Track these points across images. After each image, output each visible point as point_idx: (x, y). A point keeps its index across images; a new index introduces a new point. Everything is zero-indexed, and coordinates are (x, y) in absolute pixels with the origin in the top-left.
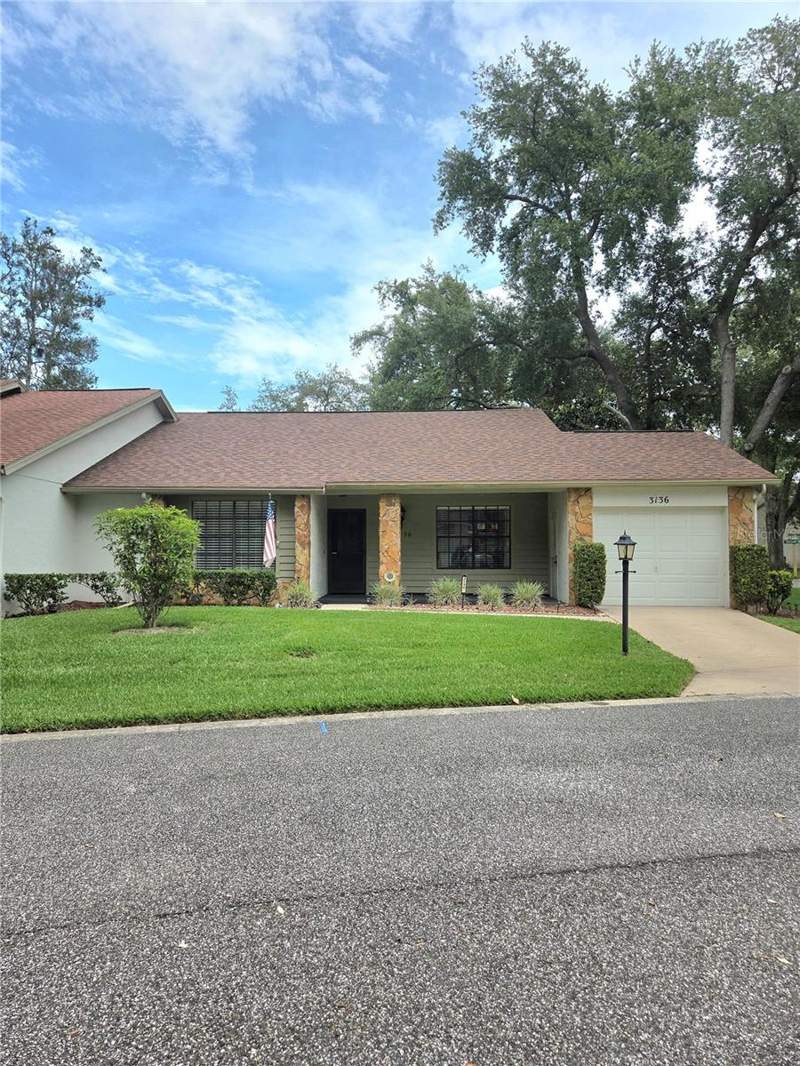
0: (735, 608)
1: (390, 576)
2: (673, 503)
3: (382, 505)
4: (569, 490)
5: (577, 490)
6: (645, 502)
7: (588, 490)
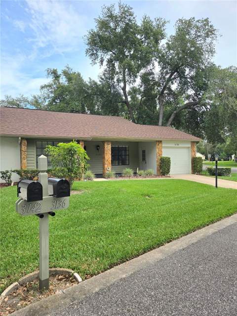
0: (193, 174)
1: (108, 168)
2: (180, 146)
3: (106, 144)
4: (157, 141)
5: (159, 141)
6: (174, 145)
7: (161, 141)
